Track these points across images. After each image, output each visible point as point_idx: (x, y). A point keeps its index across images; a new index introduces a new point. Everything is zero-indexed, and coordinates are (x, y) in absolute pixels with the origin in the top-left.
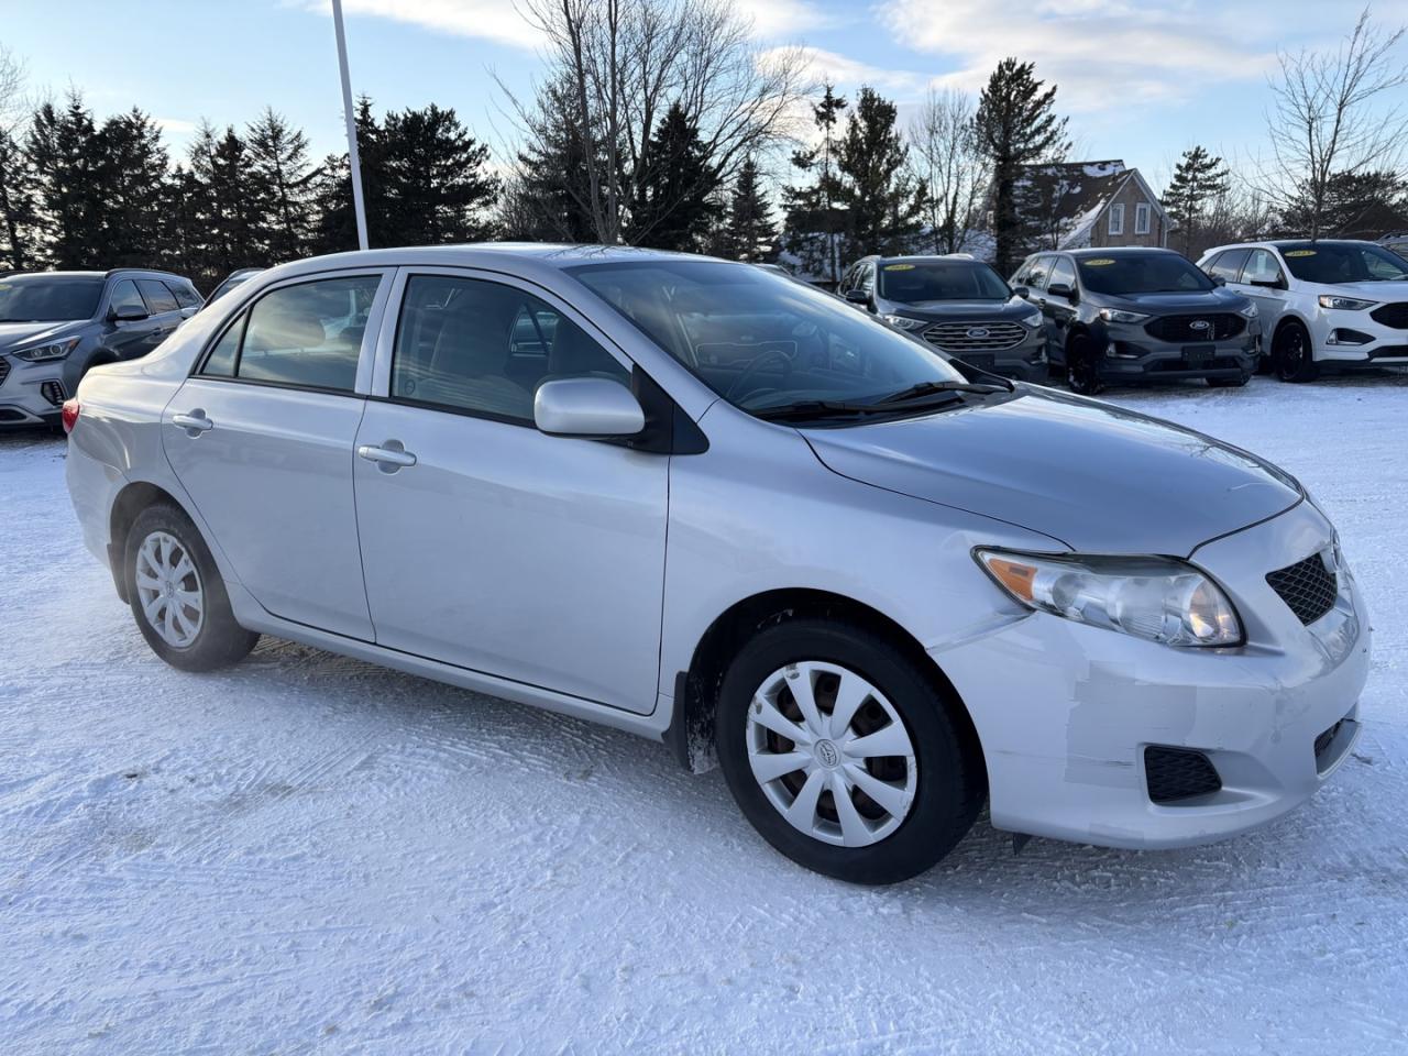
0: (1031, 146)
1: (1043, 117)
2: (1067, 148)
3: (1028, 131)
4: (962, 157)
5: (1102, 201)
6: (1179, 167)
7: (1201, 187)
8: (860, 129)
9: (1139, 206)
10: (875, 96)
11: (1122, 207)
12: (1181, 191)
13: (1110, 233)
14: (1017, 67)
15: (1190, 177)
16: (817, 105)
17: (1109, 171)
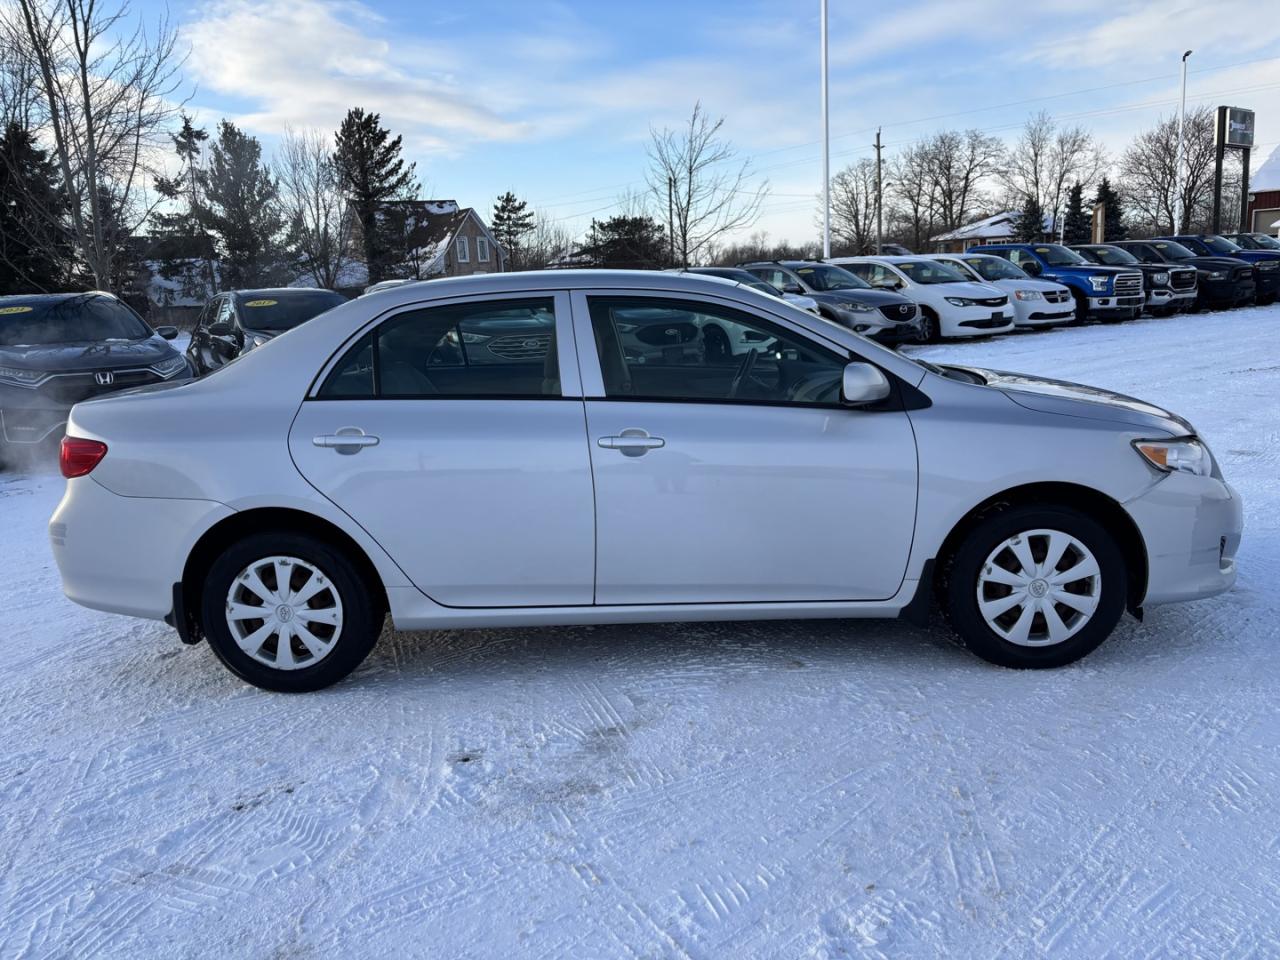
0: (386, 185)
1: (395, 161)
2: (418, 188)
3: (383, 172)
4: (327, 192)
5: (449, 234)
6: (496, 208)
7: (516, 225)
8: (225, 161)
9: (479, 239)
10: (236, 130)
11: (465, 239)
12: (501, 228)
13: (460, 261)
14: (365, 116)
15: (505, 217)
16: (176, 135)
17: (447, 209)
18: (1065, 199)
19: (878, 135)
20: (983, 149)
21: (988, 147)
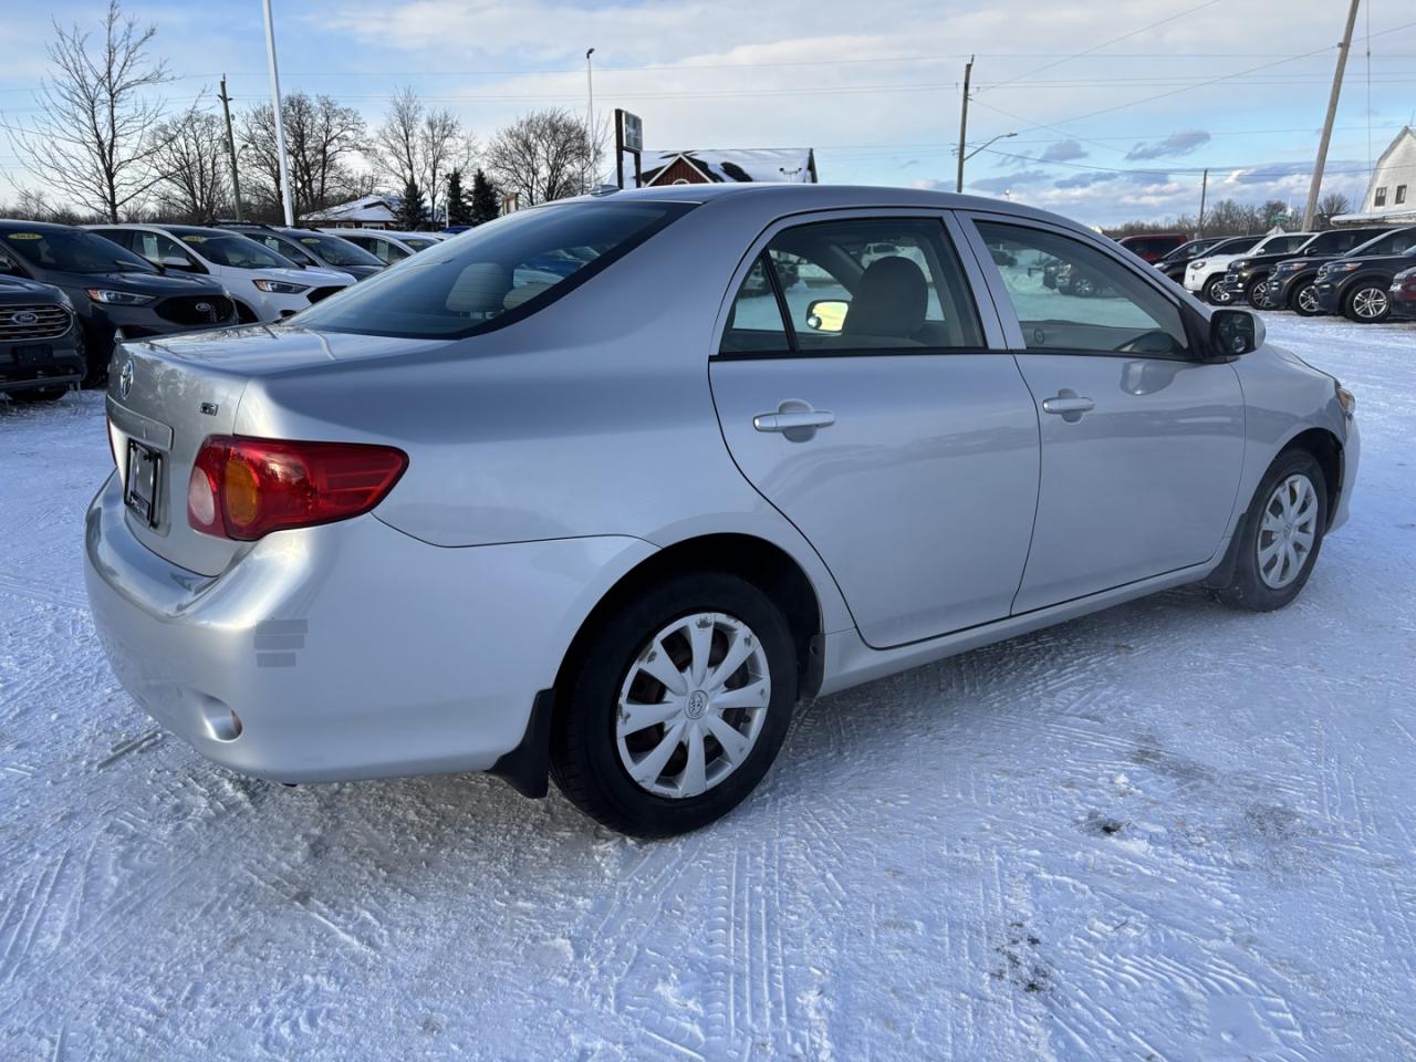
18: (443, 185)
19: (223, 84)
20: (338, 120)
21: (345, 118)
